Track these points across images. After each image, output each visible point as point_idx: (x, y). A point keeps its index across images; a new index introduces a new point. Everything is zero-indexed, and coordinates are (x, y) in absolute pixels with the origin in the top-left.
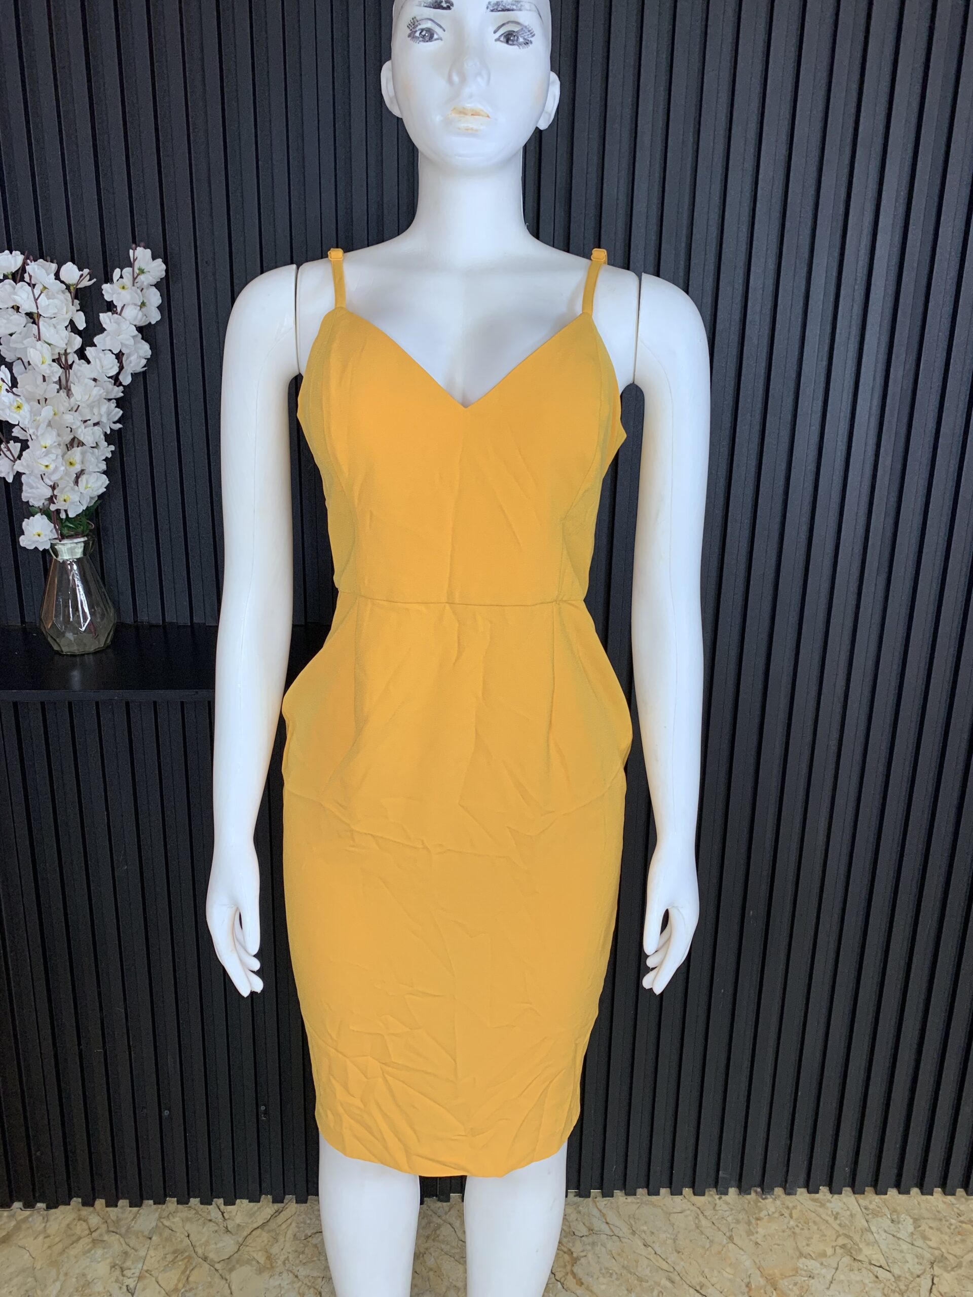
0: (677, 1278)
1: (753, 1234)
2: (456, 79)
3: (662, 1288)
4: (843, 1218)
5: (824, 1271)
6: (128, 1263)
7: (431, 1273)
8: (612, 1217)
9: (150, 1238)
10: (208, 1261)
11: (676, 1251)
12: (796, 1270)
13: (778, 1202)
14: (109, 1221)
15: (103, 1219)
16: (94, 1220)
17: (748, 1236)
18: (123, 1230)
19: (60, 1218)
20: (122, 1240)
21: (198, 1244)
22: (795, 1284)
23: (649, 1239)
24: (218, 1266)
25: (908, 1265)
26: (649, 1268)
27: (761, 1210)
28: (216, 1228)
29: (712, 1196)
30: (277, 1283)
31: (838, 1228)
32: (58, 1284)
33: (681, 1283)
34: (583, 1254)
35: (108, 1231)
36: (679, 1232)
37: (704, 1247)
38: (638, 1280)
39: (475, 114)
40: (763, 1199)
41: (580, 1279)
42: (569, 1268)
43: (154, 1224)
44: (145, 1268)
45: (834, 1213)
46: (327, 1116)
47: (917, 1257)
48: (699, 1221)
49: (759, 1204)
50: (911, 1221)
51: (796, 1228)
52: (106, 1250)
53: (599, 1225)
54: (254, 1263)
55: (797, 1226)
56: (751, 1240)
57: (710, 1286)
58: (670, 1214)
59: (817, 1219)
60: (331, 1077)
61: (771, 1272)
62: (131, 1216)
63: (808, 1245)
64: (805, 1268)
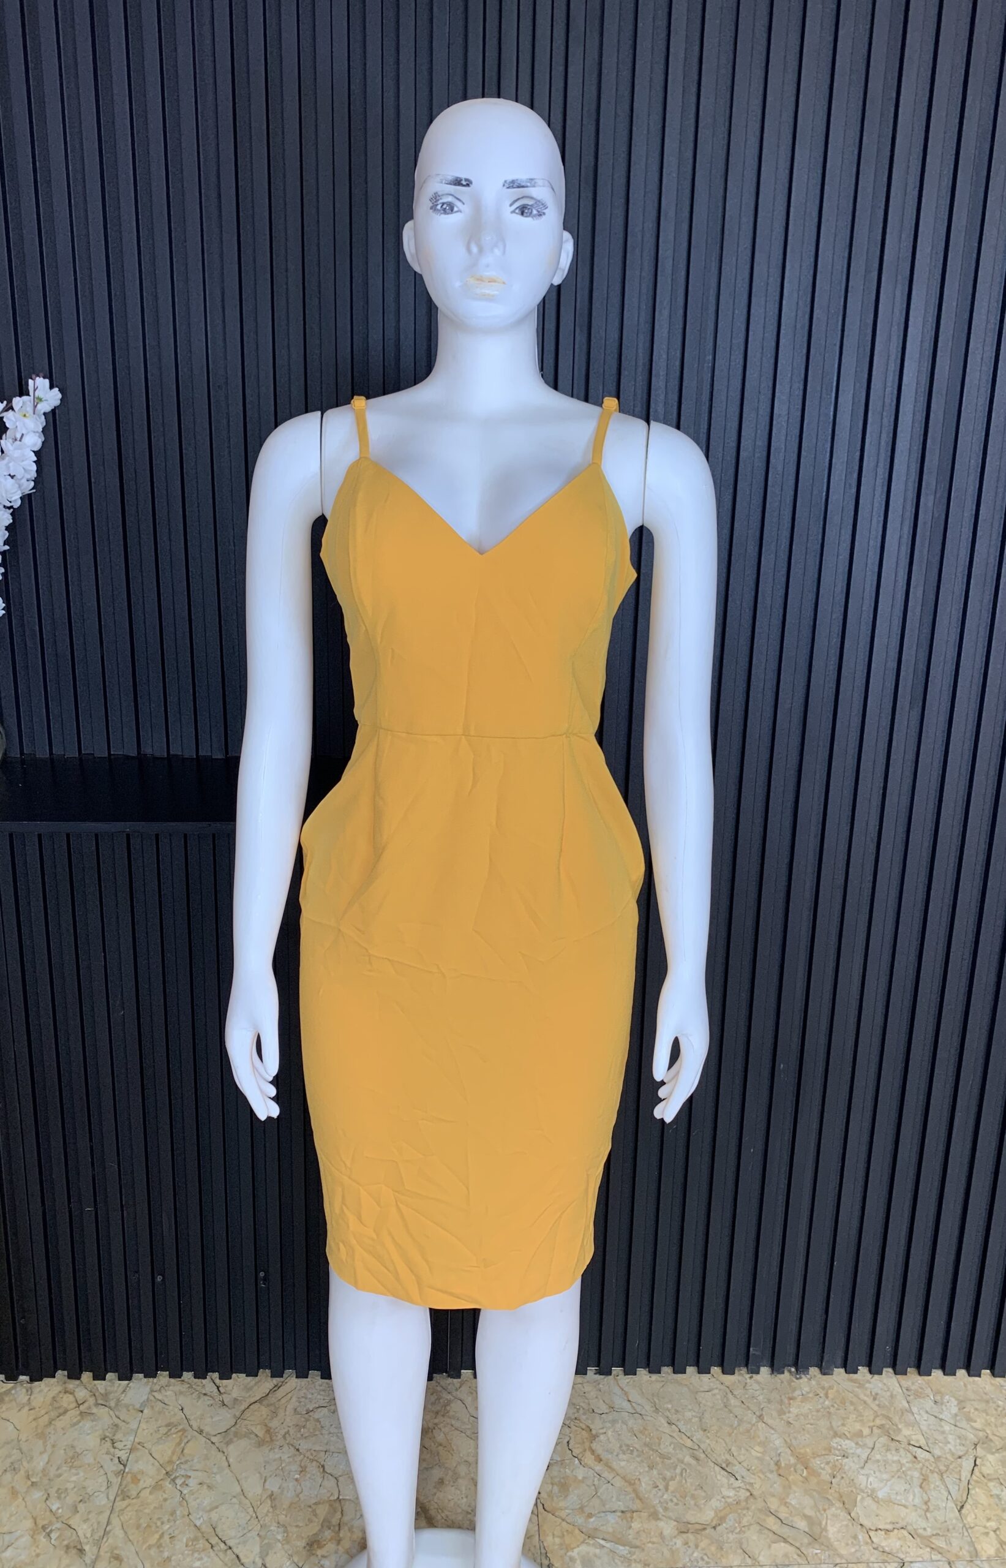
0: (702, 1456)
1: (785, 1414)
2: (475, 249)
3: (685, 1465)
4: (882, 1399)
5: (859, 1451)
6: (119, 1436)
7: (441, 1448)
8: (634, 1395)
9: (142, 1411)
10: (204, 1435)
11: (702, 1429)
12: (829, 1449)
13: (813, 1382)
14: (97, 1394)
15: (91, 1392)
16: (81, 1393)
17: (779, 1415)
18: (112, 1404)
19: (45, 1391)
20: (111, 1412)
21: (192, 1418)
22: (828, 1463)
23: (673, 1418)
24: (214, 1439)
25: (949, 1446)
26: (672, 1446)
27: (794, 1390)
28: (212, 1402)
29: (742, 1375)
30: (277, 1456)
31: (876, 1408)
32: (45, 1457)
33: (706, 1460)
34: (601, 1431)
35: (97, 1404)
36: (705, 1410)
37: (732, 1426)
38: (660, 1458)
39: (492, 281)
40: (797, 1379)
41: (599, 1455)
42: (587, 1444)
43: (145, 1397)
44: (137, 1440)
45: (873, 1394)
46: (339, 1249)
47: (959, 1438)
48: (728, 1400)
49: (793, 1384)
50: (956, 1403)
51: (832, 1408)
52: (94, 1423)
53: (620, 1402)
54: (253, 1436)
55: (833, 1406)
56: (782, 1419)
57: (737, 1463)
58: (697, 1392)
59: (855, 1400)
60: (344, 1207)
61: (802, 1451)
62: (121, 1389)
63: (843, 1425)
64: (839, 1447)
